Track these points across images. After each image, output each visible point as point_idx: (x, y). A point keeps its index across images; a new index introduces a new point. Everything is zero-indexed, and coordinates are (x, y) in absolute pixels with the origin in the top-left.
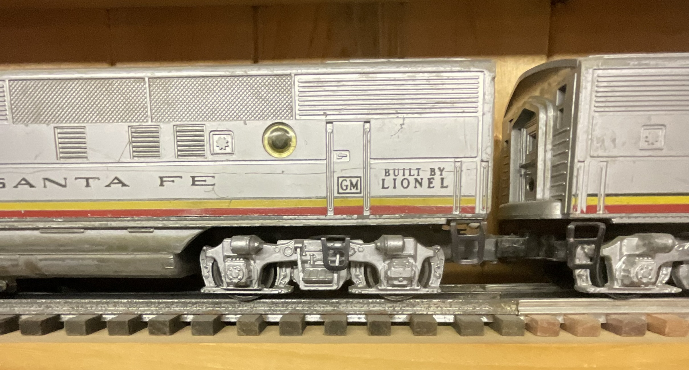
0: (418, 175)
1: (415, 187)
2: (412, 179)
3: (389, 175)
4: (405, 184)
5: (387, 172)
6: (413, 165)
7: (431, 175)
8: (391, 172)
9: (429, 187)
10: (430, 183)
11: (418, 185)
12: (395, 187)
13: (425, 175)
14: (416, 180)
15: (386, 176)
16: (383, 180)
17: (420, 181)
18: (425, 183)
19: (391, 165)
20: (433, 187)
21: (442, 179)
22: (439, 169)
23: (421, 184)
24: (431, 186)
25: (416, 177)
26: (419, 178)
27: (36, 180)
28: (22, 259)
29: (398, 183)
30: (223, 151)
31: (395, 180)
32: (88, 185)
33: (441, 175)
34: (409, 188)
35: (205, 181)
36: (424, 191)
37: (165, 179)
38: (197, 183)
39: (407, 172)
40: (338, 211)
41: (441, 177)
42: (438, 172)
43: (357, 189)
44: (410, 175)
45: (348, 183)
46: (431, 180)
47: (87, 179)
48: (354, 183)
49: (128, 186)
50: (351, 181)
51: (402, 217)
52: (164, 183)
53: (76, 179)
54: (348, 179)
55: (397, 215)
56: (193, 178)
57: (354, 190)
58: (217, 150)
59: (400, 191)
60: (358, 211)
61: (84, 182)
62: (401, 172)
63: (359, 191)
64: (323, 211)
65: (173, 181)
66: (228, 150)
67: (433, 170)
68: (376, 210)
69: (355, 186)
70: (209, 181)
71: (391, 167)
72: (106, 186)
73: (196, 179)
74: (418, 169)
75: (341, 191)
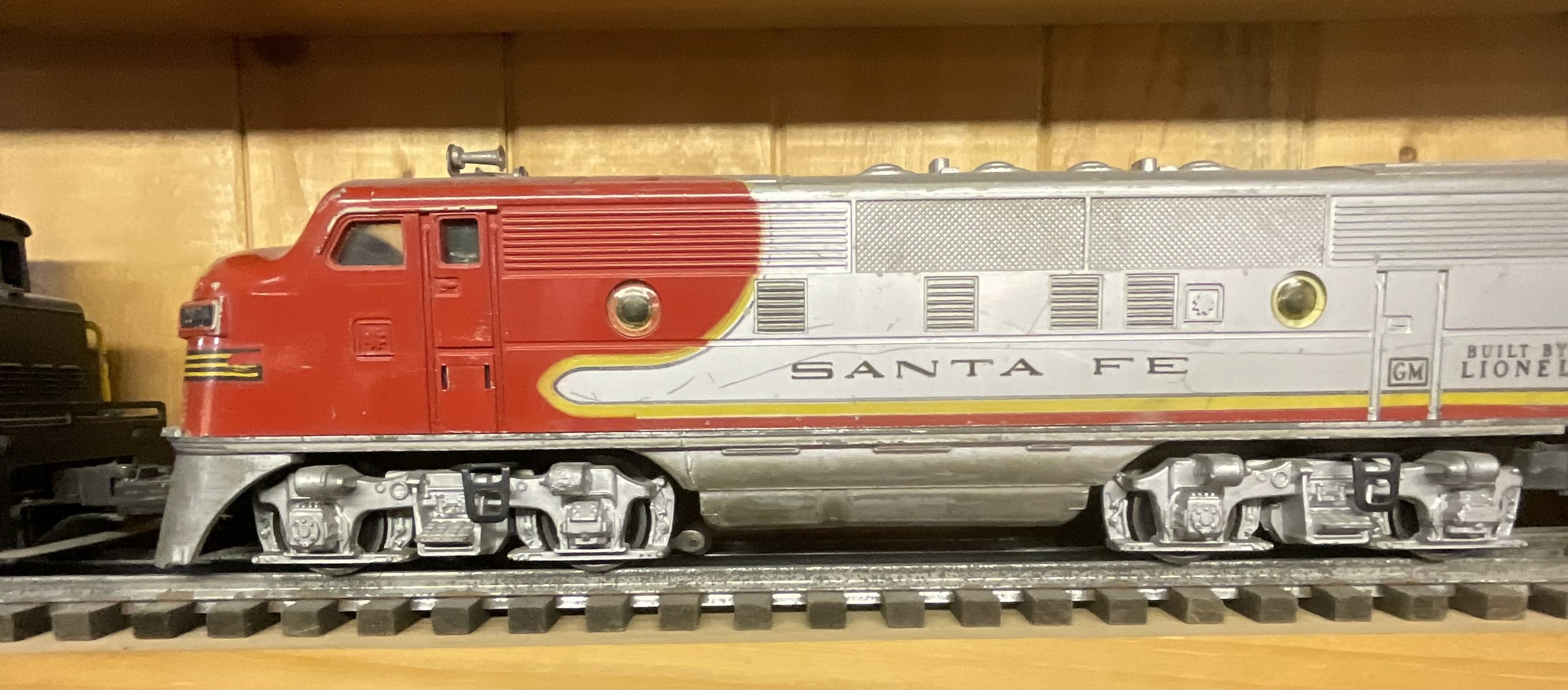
0: (1524, 356)
1: (1517, 375)
2: (1513, 363)
3: (1475, 356)
4: (1501, 369)
5: (1472, 351)
6: (1517, 339)
7: (1545, 355)
8: (1479, 352)
9: (1540, 375)
10: (1542, 367)
11: (1521, 372)
12: (1483, 375)
13: (1535, 356)
14: (1520, 364)
15: (1469, 357)
16: (1465, 364)
17: (1525, 365)
18: (1534, 368)
19: (1478, 339)
20: (1546, 375)
21: (1563, 362)
22: (1559, 345)
23: (1526, 370)
24: (1544, 372)
25: (1519, 358)
26: (1523, 361)
27: (885, 365)
28: (822, 495)
29: (1489, 369)
30: (1201, 318)
31: (1484, 363)
32: (972, 373)
33: (1561, 355)
34: (1507, 376)
35: (1171, 366)
36: (1532, 380)
37: (1103, 363)
38: (1157, 369)
39: (1505, 351)
40: (1386, 414)
41: (1562, 358)
42: (1555, 351)
43: (1420, 378)
44: (1510, 356)
45: (1407, 369)
46: (1545, 364)
47: (972, 363)
48: (1416, 368)
49: (1041, 374)
50: (1411, 367)
51: (1494, 424)
52: (1102, 370)
53: (953, 362)
54: (1407, 363)
55: (1487, 421)
56: (1151, 360)
57: (1415, 380)
58: (1193, 316)
59: (1491, 382)
60: (1419, 413)
61: (967, 366)
62: (1495, 351)
63: (1423, 381)
64: (1360, 414)
65: (1118, 366)
66: (1212, 315)
67: (1547, 349)
68: (1448, 412)
69: (1415, 373)
70: (1178, 365)
71: (1478, 344)
72: (1002, 375)
73: (1157, 362)
74: (1524, 347)
75: (1394, 381)
